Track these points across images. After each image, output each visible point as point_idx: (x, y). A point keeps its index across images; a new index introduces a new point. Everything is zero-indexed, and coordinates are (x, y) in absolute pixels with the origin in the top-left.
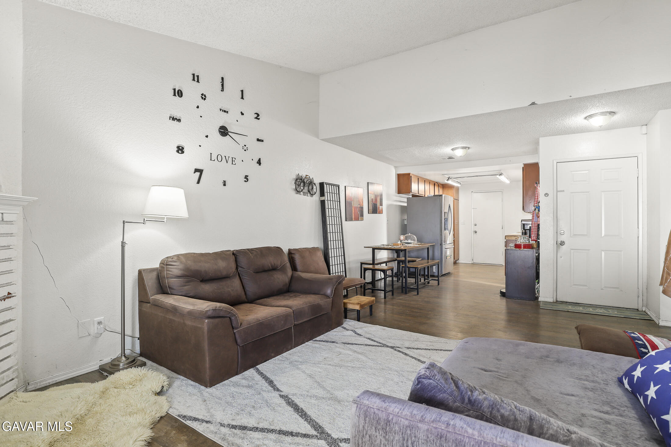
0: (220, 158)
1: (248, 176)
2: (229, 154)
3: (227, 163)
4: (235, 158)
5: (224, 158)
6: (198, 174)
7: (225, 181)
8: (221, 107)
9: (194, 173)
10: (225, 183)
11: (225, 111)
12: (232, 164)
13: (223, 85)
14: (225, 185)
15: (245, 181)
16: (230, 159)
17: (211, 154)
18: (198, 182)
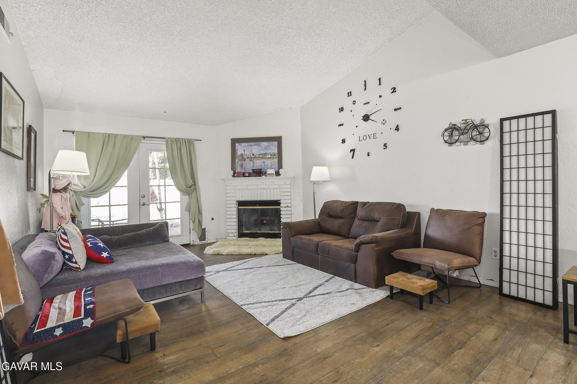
0: (365, 137)
1: (386, 144)
2: (371, 132)
3: (370, 139)
4: (376, 134)
5: (368, 136)
6: (352, 152)
7: (368, 153)
8: (364, 102)
9: (350, 152)
10: (369, 154)
11: (367, 103)
12: (374, 138)
13: (365, 86)
14: (368, 155)
15: (384, 148)
16: (372, 135)
17: (360, 137)
18: (353, 158)
